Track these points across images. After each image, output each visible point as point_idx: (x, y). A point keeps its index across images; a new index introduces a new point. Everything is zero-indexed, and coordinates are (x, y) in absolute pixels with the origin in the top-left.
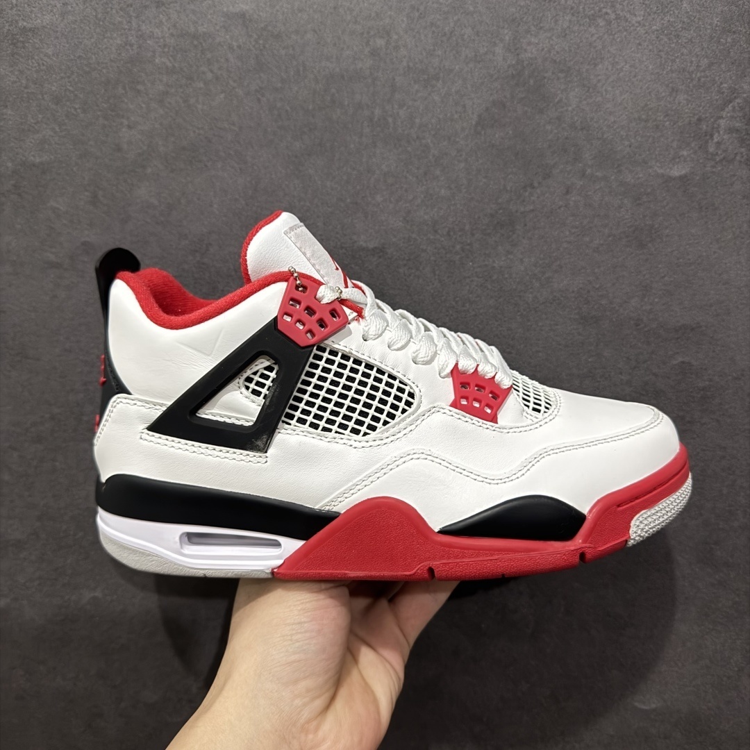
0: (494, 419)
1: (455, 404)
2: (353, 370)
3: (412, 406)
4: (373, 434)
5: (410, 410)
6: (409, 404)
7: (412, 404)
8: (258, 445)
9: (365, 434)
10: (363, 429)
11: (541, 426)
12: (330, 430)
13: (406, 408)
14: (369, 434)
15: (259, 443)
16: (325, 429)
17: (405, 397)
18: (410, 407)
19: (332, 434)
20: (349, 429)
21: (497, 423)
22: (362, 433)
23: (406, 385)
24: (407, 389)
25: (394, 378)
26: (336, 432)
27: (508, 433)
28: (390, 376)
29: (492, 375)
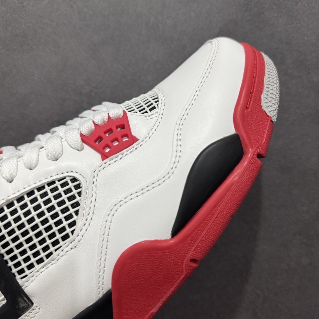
0: (134, 140)
1: (105, 157)
2: (23, 207)
3: (81, 186)
4: (77, 227)
5: (83, 189)
6: (78, 187)
7: (79, 184)
8: (23, 307)
9: (72, 232)
10: (68, 230)
11: (162, 114)
12: (51, 254)
13: (79, 190)
14: (74, 230)
15: (22, 305)
16: (48, 256)
17: (71, 185)
18: (81, 188)
19: (55, 254)
20: (60, 240)
21: (137, 140)
22: (70, 234)
23: (65, 178)
24: (68, 179)
25: (53, 182)
26: (56, 250)
27: (150, 138)
28: (49, 184)
29: (107, 117)
